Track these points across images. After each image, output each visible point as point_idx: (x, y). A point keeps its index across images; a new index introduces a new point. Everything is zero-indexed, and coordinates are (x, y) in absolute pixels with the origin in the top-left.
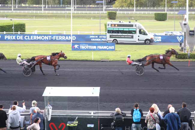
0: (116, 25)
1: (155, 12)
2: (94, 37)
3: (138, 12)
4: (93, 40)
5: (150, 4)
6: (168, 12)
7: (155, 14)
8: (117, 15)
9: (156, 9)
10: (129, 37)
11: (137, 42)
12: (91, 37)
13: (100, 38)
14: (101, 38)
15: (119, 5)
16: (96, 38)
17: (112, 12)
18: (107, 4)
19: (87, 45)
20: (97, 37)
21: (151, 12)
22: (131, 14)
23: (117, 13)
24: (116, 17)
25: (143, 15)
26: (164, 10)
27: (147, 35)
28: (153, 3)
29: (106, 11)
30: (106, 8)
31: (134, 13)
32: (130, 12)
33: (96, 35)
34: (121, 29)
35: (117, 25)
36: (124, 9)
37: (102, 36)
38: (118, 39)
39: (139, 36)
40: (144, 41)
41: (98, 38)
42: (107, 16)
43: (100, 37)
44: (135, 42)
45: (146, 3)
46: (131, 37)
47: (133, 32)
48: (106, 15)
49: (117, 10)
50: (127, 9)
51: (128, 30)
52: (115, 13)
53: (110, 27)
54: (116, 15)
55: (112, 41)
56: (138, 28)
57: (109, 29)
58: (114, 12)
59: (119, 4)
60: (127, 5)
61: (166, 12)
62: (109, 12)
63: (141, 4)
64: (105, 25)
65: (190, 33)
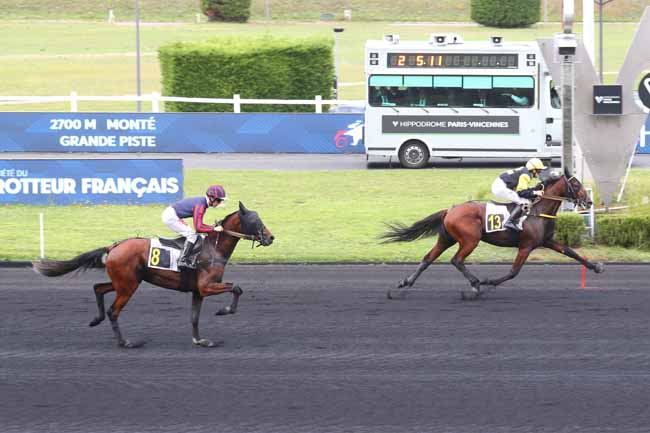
0: (420, 60)
2: (75, 124)
4: (73, 141)
11: (544, 152)
12: (55, 125)
13: (111, 132)
14: (117, 133)
16: (90, 132)
19: (21, 173)
20: (92, 124)
33: (90, 116)
34: (448, 79)
35: (426, 55)
39: (550, 121)
41: (102, 130)
42: (199, 3)
44: (531, 154)
51: (489, 87)
55: (395, 153)
64: (164, 56)
65: (599, 99)
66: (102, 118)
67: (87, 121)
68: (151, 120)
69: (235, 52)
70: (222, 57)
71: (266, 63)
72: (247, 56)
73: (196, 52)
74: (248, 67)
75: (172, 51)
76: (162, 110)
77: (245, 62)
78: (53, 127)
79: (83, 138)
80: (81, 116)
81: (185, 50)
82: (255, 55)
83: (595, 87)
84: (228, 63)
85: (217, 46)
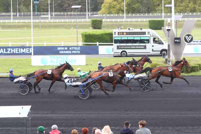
0: (125, 34)
1: (150, 19)
2: (63, 49)
3: (129, 20)
4: (62, 52)
5: (144, 9)
6: (165, 19)
7: (149, 21)
8: (103, 24)
9: (151, 15)
10: (141, 47)
11: (152, 53)
13: (70, 50)
14: (72, 50)
15: (106, 12)
16: (66, 50)
17: (97, 19)
18: (93, 11)
21: (144, 20)
22: (120, 22)
23: (103, 21)
24: (102, 26)
25: (135, 23)
26: (161, 17)
27: (163, 44)
28: (148, 8)
29: (90, 19)
30: (91, 15)
31: (124, 21)
32: (119, 20)
33: (66, 47)
34: (131, 37)
35: (126, 32)
36: (112, 16)
37: (72, 48)
38: (127, 51)
39: (153, 46)
40: (160, 52)
41: (68, 50)
42: (91, 25)
43: (70, 48)
44: (149, 53)
45: (139, 8)
46: (143, 47)
47: (145, 41)
48: (90, 23)
49: (103, 17)
50: (116, 15)
51: (140, 39)
52: (101, 22)
53: (117, 35)
54: (101, 23)
55: (120, 54)
56: (152, 36)
57: (116, 38)
58: (99, 20)
59: (106, 9)
60: (115, 11)
61: (163, 19)
62: (93, 20)
63: (133, 10)
64: (82, 35)
65: (176, 41)
66: (69, 47)
67: (65, 48)
68: (79, 48)
69: (98, 34)
70: (95, 35)
71: (104, 36)
72: (100, 35)
73: (90, 34)
74: (100, 37)
75: (84, 34)
76: (82, 45)
77: (100, 36)
78: (58, 49)
79: (64, 51)
80: (64, 47)
81: (87, 34)
82: (102, 35)
83: (175, 38)
84: (96, 36)
85: (94, 33)
